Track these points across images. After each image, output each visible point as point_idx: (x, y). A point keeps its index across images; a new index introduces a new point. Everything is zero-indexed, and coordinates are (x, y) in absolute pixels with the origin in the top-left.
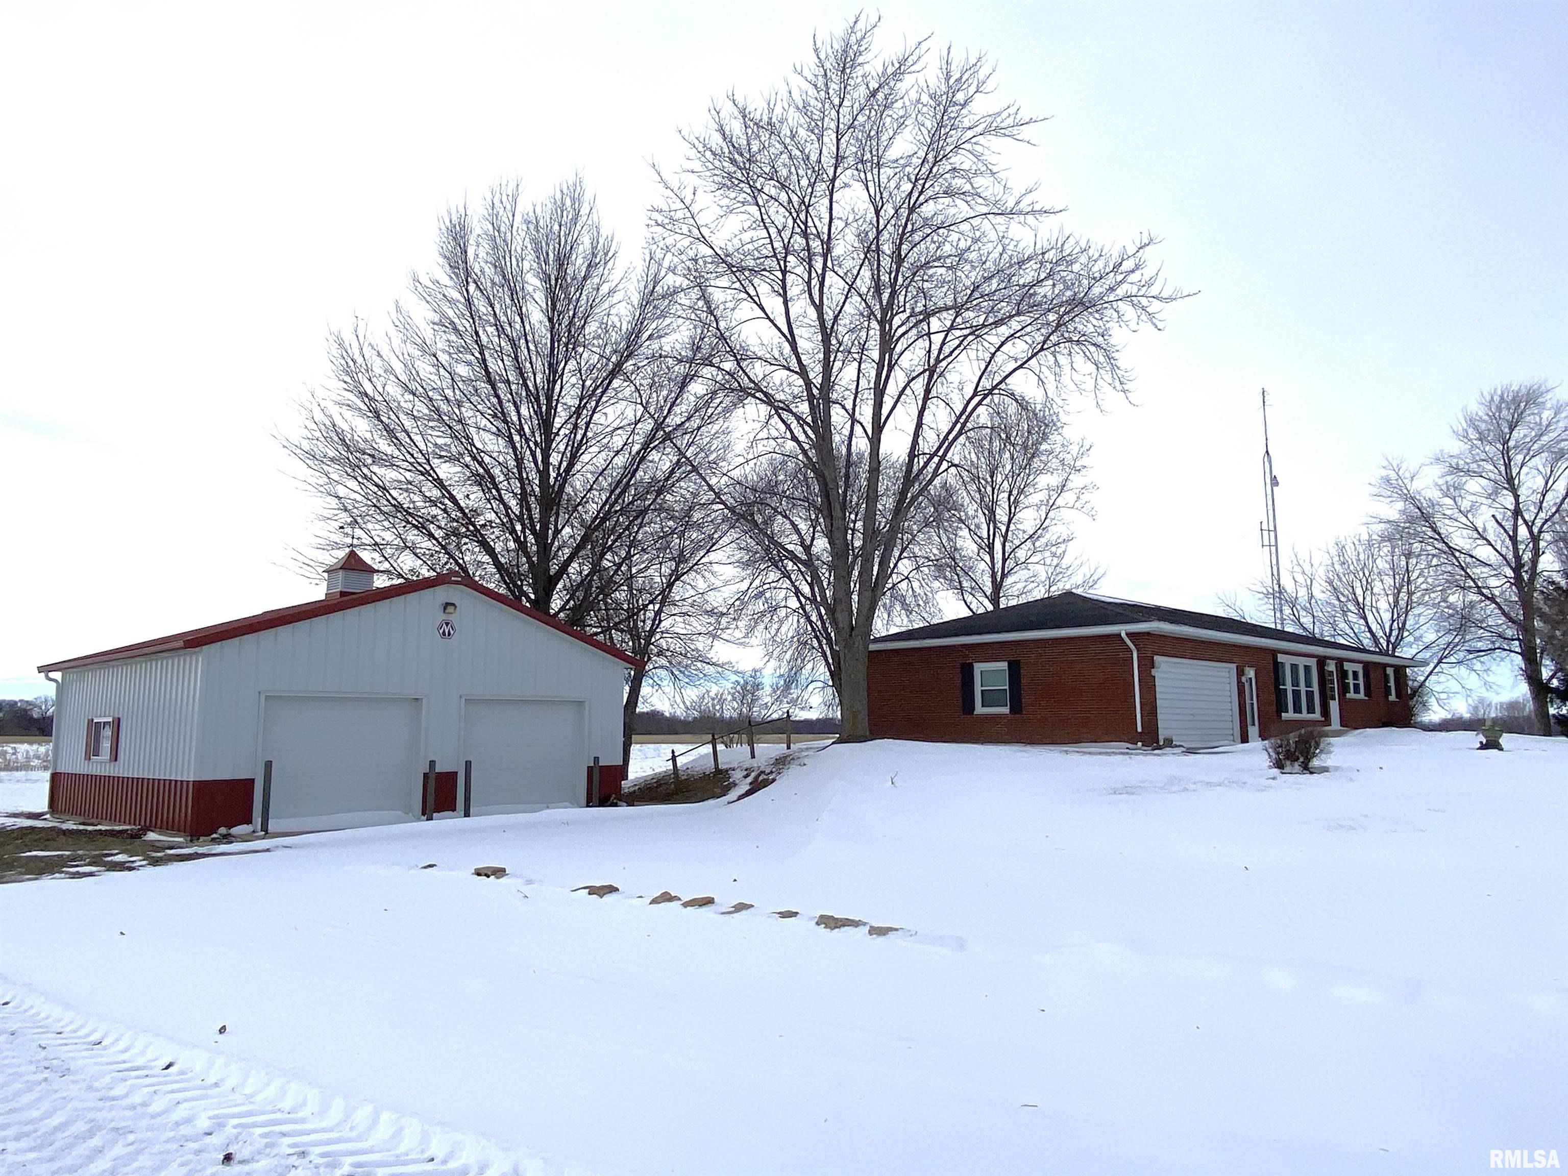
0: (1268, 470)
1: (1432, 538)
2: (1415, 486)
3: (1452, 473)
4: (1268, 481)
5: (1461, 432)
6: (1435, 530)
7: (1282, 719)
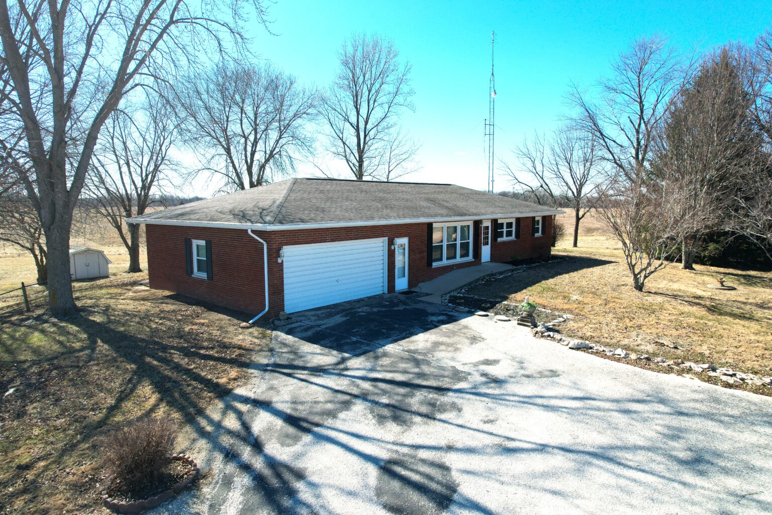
0: (492, 84)
2: (586, 98)
3: (606, 91)
5: (616, 66)
7: (433, 267)
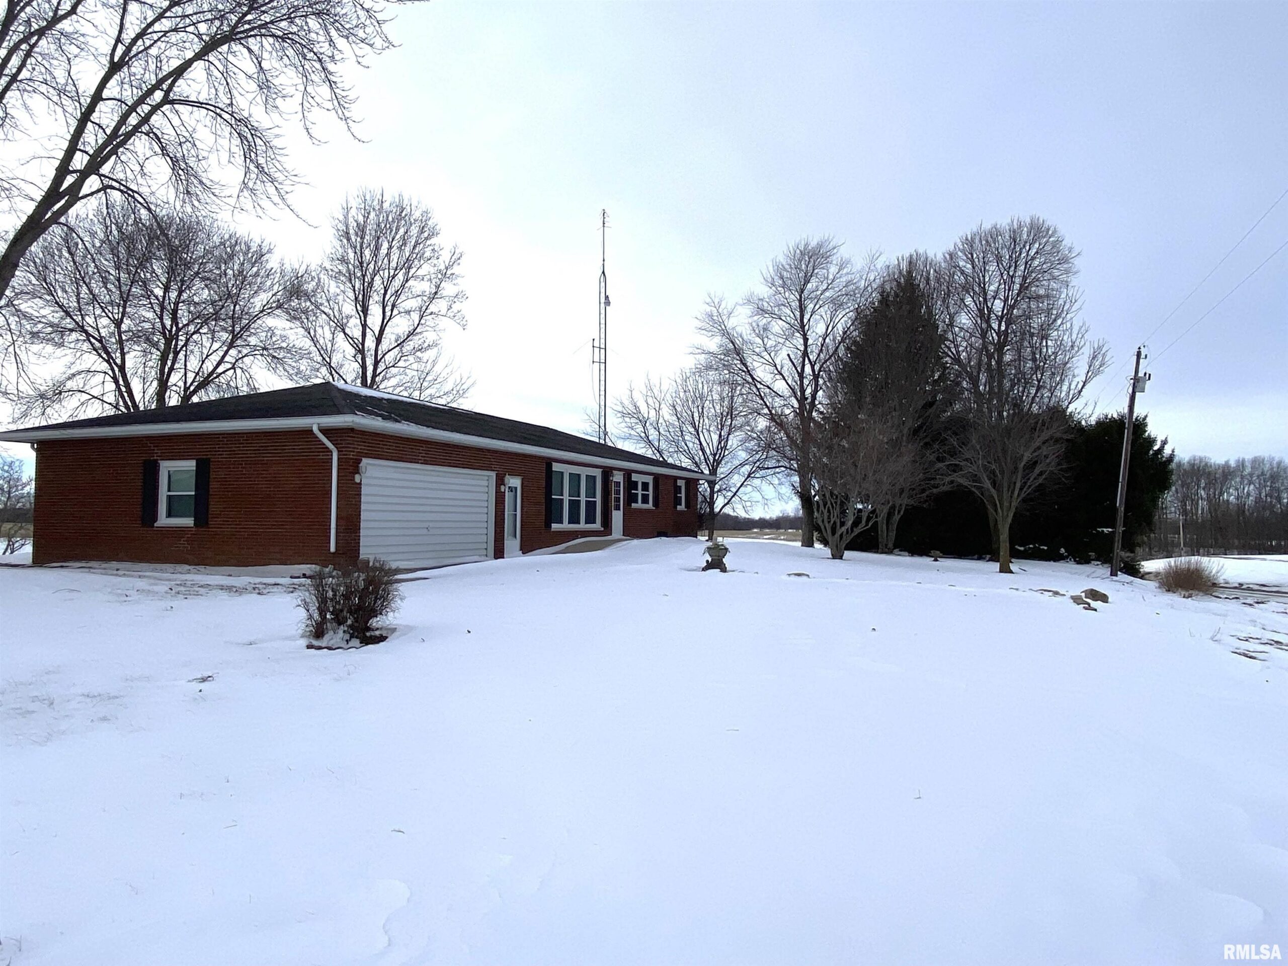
0: (603, 290)
1: (740, 370)
2: (730, 324)
3: (758, 314)
4: (603, 300)
5: (770, 280)
6: (745, 365)
7: (552, 530)
